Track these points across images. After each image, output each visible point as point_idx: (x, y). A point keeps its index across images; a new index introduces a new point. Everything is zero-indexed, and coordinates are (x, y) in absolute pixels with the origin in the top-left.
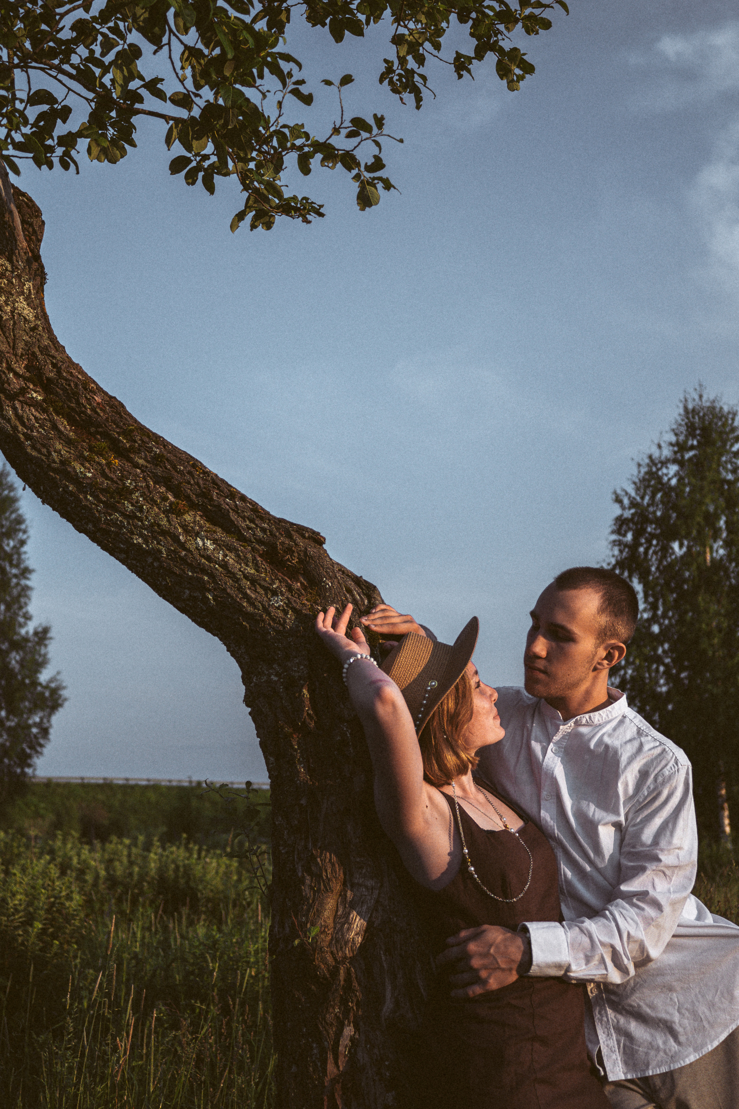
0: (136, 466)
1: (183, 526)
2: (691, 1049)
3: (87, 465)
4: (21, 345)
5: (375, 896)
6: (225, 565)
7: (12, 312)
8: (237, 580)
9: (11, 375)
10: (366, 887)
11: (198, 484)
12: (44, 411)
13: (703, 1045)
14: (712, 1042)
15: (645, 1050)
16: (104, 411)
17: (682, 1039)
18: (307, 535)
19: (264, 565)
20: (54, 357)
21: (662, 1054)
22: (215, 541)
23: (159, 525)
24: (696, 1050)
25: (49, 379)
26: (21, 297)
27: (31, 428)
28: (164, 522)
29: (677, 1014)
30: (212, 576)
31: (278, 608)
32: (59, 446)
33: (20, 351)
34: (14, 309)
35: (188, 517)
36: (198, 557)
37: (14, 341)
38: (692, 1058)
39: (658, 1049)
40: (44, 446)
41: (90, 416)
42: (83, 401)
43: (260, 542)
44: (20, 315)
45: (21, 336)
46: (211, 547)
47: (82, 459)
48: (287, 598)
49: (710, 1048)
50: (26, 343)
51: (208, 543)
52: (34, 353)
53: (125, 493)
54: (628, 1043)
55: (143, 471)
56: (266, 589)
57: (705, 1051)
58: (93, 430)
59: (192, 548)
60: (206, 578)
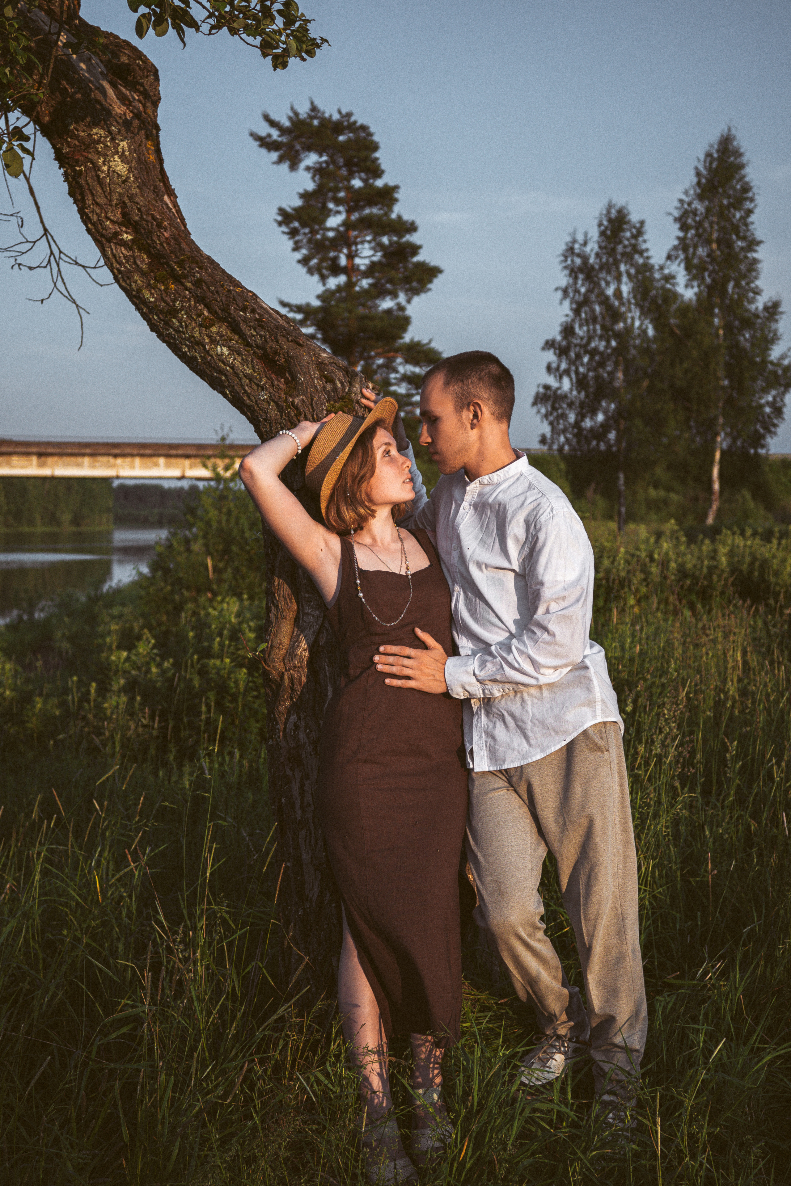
0: (186, 289)
1: (210, 337)
2: (538, 750)
3: (153, 291)
4: (115, 197)
5: (319, 622)
6: (232, 367)
7: (109, 170)
8: (240, 379)
9: (108, 223)
10: (313, 616)
11: (222, 301)
12: (131, 249)
13: (548, 747)
14: (554, 746)
15: (504, 749)
16: (168, 244)
17: (532, 742)
18: (290, 339)
19: (259, 366)
20: (138, 203)
21: (516, 753)
22: (229, 348)
23: (194, 337)
24: (542, 751)
25: (135, 222)
26: (116, 157)
27: (120, 263)
28: (197, 335)
29: (530, 723)
30: (226, 376)
31: (263, 400)
32: (136, 277)
33: (114, 203)
34: (110, 167)
35: (214, 329)
36: (217, 361)
37: (110, 193)
38: (539, 757)
39: (513, 750)
40: (128, 278)
41: (158, 250)
42: (155, 238)
43: (258, 347)
44: (114, 171)
45: (115, 188)
46: (227, 353)
47: (149, 286)
48: (270, 393)
49: (553, 750)
50: (120, 194)
51: (225, 350)
52: (124, 203)
53: (174, 312)
54: (492, 744)
55: (190, 293)
56: (258, 385)
57: (548, 752)
58: (162, 261)
59: (213, 354)
60: (223, 378)
